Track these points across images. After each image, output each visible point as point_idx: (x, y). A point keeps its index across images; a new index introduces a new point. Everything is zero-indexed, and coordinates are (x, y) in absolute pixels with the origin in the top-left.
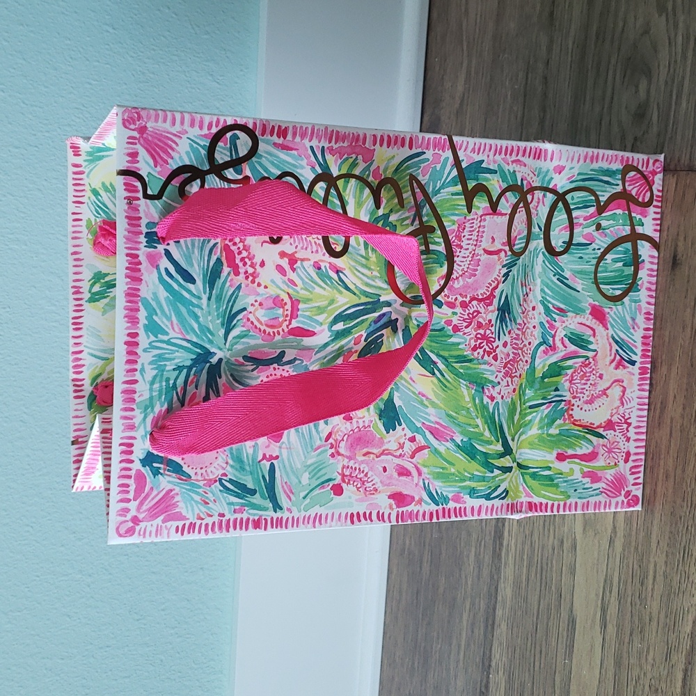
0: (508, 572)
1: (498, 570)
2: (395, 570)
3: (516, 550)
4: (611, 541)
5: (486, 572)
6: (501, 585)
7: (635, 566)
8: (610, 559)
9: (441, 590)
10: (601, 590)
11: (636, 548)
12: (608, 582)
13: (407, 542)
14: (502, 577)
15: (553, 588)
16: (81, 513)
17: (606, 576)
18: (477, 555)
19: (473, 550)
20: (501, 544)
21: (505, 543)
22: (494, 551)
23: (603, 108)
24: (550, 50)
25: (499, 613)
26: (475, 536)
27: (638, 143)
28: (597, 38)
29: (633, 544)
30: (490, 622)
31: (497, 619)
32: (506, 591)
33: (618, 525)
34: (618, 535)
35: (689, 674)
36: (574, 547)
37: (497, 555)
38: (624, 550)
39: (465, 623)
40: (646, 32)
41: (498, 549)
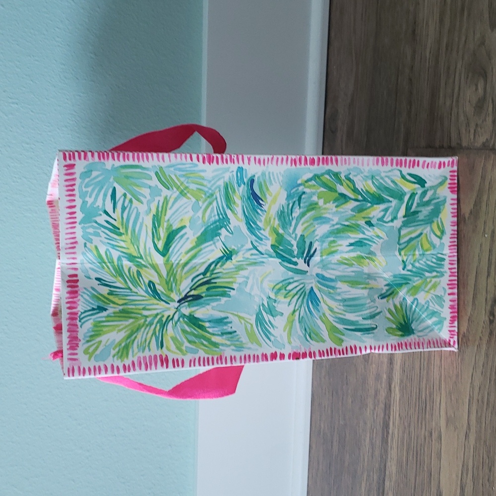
0: (393, 454)
1: (386, 451)
2: (314, 446)
3: (398, 438)
4: (467, 436)
5: (377, 453)
6: (388, 464)
7: (485, 456)
8: (467, 449)
9: (346, 464)
10: (460, 472)
11: (485, 442)
12: (465, 466)
13: (322, 426)
14: (389, 457)
15: (426, 468)
17: (464, 462)
18: (371, 439)
19: (368, 435)
20: (388, 433)
21: (390, 432)
22: (383, 437)
23: (453, 102)
24: (413, 58)
25: (387, 483)
26: (369, 425)
28: (447, 49)
29: (483, 438)
30: (381, 491)
31: (386, 489)
32: (392, 467)
33: (471, 424)
34: (472, 431)
36: (440, 437)
37: (385, 440)
38: (476, 443)
39: (363, 490)
40: (483, 43)
41: (385, 436)
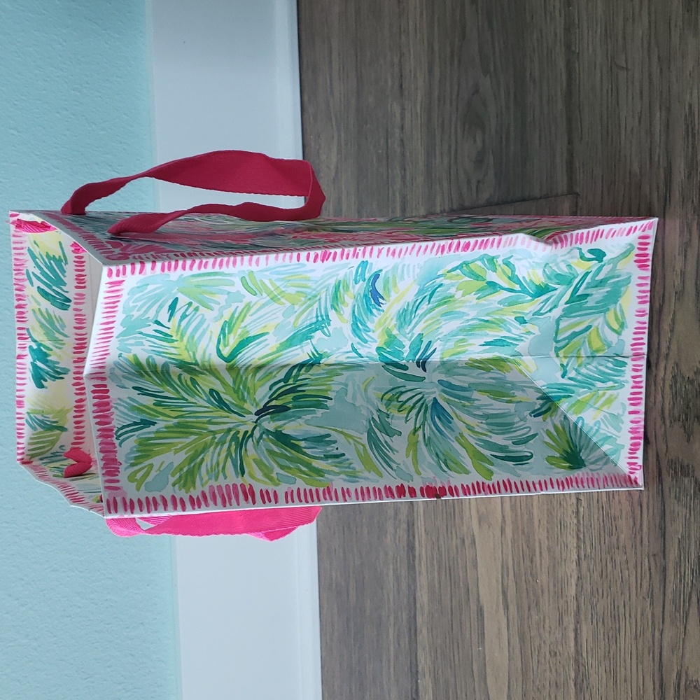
0: (422, 580)
1: (414, 580)
2: (325, 605)
3: (427, 558)
4: (503, 530)
5: (404, 585)
6: (418, 594)
7: (524, 548)
8: (504, 546)
9: (368, 612)
10: (500, 576)
11: (523, 531)
12: (505, 567)
13: (334, 575)
14: (418, 586)
15: (461, 585)
16: (23, 580)
17: (503, 562)
18: (395, 570)
19: (391, 566)
20: (414, 556)
21: (417, 554)
22: (409, 562)
23: (450, 159)
25: (419, 619)
26: (391, 554)
27: (481, 185)
28: (439, 101)
29: (520, 527)
30: (413, 631)
31: (418, 626)
32: (423, 597)
34: (507, 523)
35: (579, 632)
36: (474, 542)
37: (411, 567)
38: (513, 535)
39: (391, 637)
40: (476, 91)
41: (412, 562)
